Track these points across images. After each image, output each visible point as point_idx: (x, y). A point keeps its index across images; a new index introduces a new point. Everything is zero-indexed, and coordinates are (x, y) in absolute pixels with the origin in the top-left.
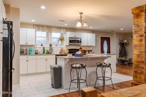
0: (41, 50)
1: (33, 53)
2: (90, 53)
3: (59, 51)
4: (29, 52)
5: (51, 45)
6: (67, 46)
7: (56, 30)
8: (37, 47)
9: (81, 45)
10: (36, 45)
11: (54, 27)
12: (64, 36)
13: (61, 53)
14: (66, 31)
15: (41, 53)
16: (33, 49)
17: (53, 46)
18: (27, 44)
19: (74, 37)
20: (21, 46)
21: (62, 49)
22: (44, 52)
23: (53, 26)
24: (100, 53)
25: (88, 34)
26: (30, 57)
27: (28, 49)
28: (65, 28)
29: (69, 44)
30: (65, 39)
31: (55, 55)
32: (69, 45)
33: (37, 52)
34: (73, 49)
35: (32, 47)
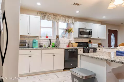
0: (46, 42)
1: (37, 46)
2: (100, 46)
3: (66, 44)
4: (31, 44)
5: (57, 37)
6: (75, 38)
7: (64, 19)
8: (41, 38)
9: (92, 38)
10: (41, 37)
11: (62, 15)
12: (72, 26)
13: (68, 47)
14: (75, 21)
15: (46, 46)
16: (37, 41)
17: (60, 38)
18: (30, 35)
19: (85, 28)
20: (21, 36)
21: (70, 41)
22: (49, 45)
23: (60, 15)
24: (108, 47)
25: (99, 25)
26: (33, 51)
27: (31, 41)
28: (73, 17)
29: (79, 35)
30: (73, 30)
31: (64, 49)
32: (79, 37)
33: (41, 45)
34: (82, 42)
35: (36, 39)
